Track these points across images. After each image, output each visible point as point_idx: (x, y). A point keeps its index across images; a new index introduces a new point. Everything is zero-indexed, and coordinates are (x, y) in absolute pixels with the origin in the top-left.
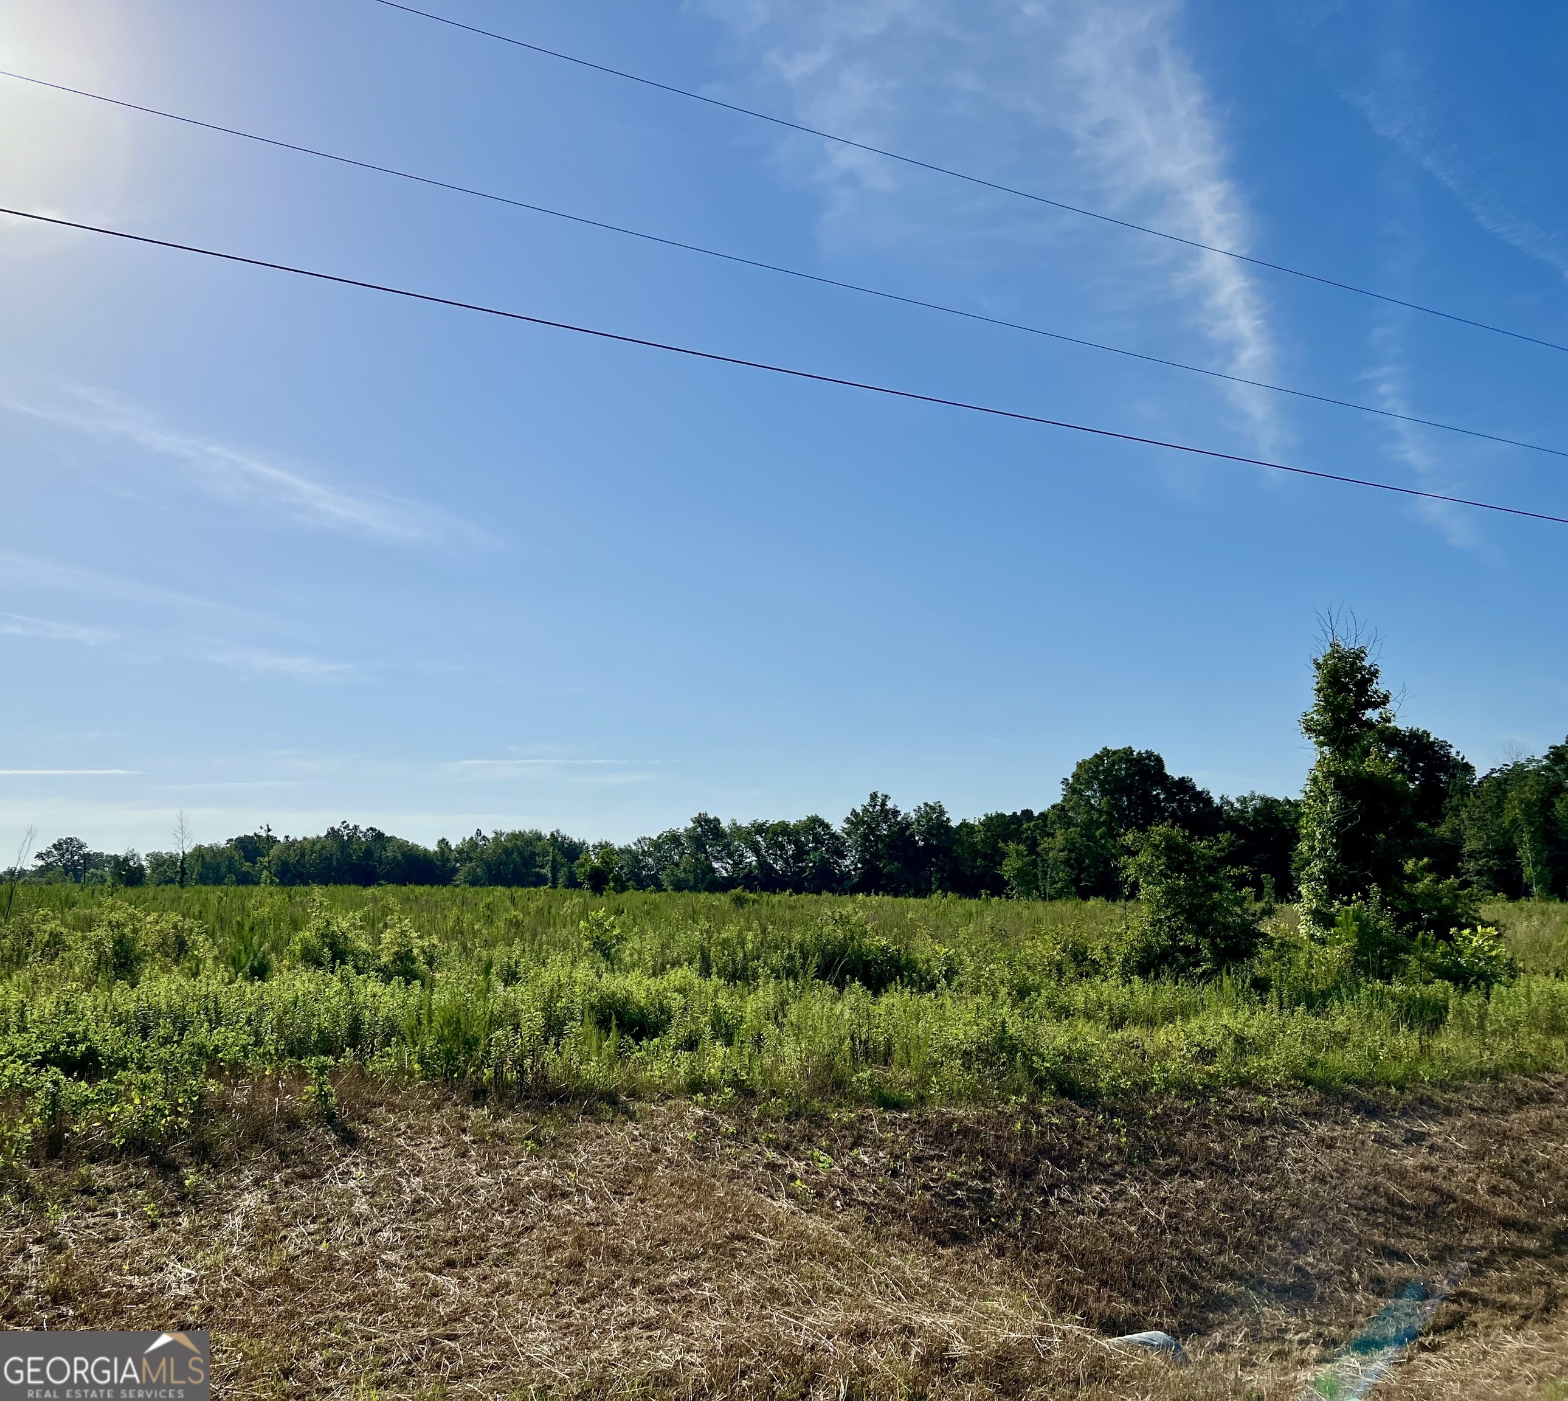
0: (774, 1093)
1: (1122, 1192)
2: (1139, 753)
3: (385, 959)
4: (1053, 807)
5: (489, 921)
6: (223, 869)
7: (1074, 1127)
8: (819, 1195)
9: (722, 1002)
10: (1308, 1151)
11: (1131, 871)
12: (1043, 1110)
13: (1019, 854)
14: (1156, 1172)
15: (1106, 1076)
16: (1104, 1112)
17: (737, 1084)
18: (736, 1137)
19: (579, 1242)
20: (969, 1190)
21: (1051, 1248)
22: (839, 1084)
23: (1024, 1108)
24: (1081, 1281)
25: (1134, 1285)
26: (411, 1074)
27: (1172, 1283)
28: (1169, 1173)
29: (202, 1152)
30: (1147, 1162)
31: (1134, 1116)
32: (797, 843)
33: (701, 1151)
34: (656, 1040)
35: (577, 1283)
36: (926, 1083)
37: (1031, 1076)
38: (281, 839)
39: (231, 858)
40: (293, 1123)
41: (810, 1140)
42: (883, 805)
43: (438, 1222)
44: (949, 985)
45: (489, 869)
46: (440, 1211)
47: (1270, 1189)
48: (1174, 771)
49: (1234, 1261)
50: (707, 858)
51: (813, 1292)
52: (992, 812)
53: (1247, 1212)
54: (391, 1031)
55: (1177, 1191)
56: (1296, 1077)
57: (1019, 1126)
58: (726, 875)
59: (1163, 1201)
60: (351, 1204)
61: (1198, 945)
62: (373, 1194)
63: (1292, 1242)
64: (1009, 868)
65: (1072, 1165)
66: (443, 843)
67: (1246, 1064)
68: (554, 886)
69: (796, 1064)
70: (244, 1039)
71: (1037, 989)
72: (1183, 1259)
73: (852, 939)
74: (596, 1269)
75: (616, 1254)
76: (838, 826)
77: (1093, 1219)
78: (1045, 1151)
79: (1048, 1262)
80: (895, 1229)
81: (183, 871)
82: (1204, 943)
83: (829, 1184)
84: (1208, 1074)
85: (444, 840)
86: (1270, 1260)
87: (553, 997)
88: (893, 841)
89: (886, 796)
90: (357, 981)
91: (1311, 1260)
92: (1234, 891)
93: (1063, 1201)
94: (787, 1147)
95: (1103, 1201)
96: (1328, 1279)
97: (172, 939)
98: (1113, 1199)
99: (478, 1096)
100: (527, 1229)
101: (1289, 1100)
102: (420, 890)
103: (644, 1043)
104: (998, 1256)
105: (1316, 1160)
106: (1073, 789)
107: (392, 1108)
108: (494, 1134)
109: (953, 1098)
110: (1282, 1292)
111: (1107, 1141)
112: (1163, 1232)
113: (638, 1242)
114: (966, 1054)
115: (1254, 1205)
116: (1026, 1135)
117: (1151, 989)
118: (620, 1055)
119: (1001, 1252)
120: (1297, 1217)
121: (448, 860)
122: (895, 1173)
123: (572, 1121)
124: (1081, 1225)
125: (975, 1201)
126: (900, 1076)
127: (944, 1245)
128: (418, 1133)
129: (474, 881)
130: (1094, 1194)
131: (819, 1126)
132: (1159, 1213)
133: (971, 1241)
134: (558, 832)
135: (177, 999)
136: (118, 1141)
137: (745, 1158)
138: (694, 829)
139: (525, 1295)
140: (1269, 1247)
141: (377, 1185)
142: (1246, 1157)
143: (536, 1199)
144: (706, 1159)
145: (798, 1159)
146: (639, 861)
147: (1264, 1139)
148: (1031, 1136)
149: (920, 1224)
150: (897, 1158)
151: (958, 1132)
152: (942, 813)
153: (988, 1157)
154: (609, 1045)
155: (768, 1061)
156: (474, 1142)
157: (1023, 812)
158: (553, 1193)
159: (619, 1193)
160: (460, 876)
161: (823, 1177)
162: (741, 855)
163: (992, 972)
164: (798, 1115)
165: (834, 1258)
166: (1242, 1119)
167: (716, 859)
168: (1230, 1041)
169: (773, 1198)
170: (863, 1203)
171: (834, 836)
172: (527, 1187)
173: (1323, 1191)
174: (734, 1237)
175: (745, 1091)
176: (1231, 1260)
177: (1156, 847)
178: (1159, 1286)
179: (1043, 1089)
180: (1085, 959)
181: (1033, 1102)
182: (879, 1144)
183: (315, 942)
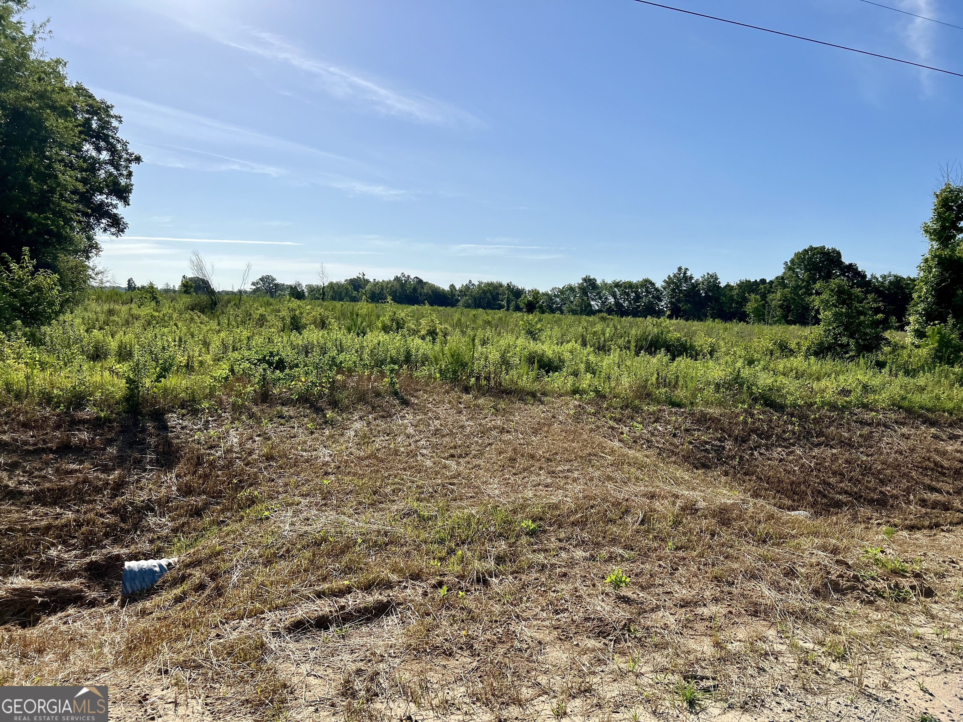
0: (615, 397)
1: (792, 452)
2: (828, 249)
3: (422, 333)
4: (777, 278)
5: (474, 321)
6: (343, 294)
7: (771, 421)
8: (635, 442)
9: (592, 358)
10: (895, 439)
11: (816, 303)
12: (756, 412)
13: (756, 301)
14: (812, 444)
15: (790, 398)
16: (787, 414)
17: (597, 391)
18: (594, 414)
19: (515, 450)
20: (713, 445)
21: (753, 474)
22: (649, 395)
23: (745, 411)
24: (766, 490)
25: (794, 493)
26: (435, 379)
27: (813, 493)
28: (818, 445)
29: (334, 404)
30: (808, 439)
31: (803, 418)
32: (636, 292)
33: (577, 418)
34: (557, 373)
35: (513, 467)
36: (694, 396)
37: (751, 396)
38: (372, 280)
39: (347, 289)
40: (378, 394)
41: (632, 418)
42: (685, 273)
43: (447, 439)
44: (712, 357)
45: (475, 300)
46: (448, 434)
47: (872, 455)
48: (846, 260)
49: (847, 486)
50: (588, 299)
51: (629, 479)
52: (743, 279)
53: (858, 465)
54: (425, 360)
55: (822, 453)
56: (893, 405)
57: (742, 418)
58: (597, 308)
59: (814, 457)
60: (406, 429)
61: (848, 343)
62: (416, 426)
63: (880, 480)
64: (750, 307)
65: (768, 437)
66: (452, 286)
67: (867, 398)
68: (508, 309)
69: (627, 385)
70: (354, 358)
71: (759, 360)
72: (821, 484)
73: (662, 334)
74: (521, 463)
75: (532, 457)
76: (659, 284)
77: (777, 463)
78: (755, 431)
79: (750, 480)
80: (673, 459)
81: (324, 294)
82: (852, 341)
83: (640, 437)
84: (846, 402)
85: (453, 285)
86: (867, 487)
87: (506, 351)
88: (688, 293)
89: (687, 269)
90: (409, 339)
91: (889, 488)
92: (873, 316)
93: (761, 454)
94: (620, 421)
95: (782, 455)
96: (897, 498)
97: (319, 320)
98: (788, 454)
99: (467, 390)
100: (489, 444)
101: (888, 416)
102: (440, 308)
103: (551, 374)
104: (725, 476)
105: (899, 444)
106: (790, 268)
107: (425, 392)
108: (474, 405)
109: (707, 403)
110: (871, 502)
111: (788, 428)
112: (812, 471)
113: (543, 453)
114: (718, 386)
115: (862, 462)
116: (745, 423)
117: (820, 363)
118: (537, 378)
119: (726, 474)
120: (884, 469)
121: (454, 295)
122: (675, 435)
123: (512, 402)
124: (769, 465)
125: (715, 451)
126: (681, 394)
127: (697, 469)
128: (436, 404)
129: (468, 306)
130: (778, 452)
131: (637, 412)
132: (811, 462)
133: (711, 468)
134: (511, 283)
135: (322, 341)
136: (295, 397)
137: (599, 423)
138: (582, 284)
139: (488, 470)
140: (867, 481)
141: (418, 422)
142: (860, 440)
143: (494, 433)
144: (578, 423)
145: (626, 426)
146: (552, 300)
147: (871, 432)
148: (747, 423)
149: (686, 458)
150: (676, 429)
151: (709, 419)
152: (716, 279)
153: (724, 431)
154: (532, 374)
155: (613, 385)
156: (465, 408)
157: (761, 280)
158: (503, 431)
159: (535, 432)
160: (461, 303)
161: (638, 434)
162: (606, 298)
163: (735, 352)
164: (627, 407)
165: (641, 467)
166: (861, 423)
167: (593, 299)
168: (860, 387)
169: (611, 440)
170: (658, 447)
171: (657, 290)
172: (490, 427)
173: (900, 458)
174: (590, 454)
175: (600, 396)
176: (846, 486)
177: (832, 291)
178: (807, 494)
179: (756, 403)
180: (786, 348)
181: (751, 408)
182: (668, 422)
183: (388, 323)
